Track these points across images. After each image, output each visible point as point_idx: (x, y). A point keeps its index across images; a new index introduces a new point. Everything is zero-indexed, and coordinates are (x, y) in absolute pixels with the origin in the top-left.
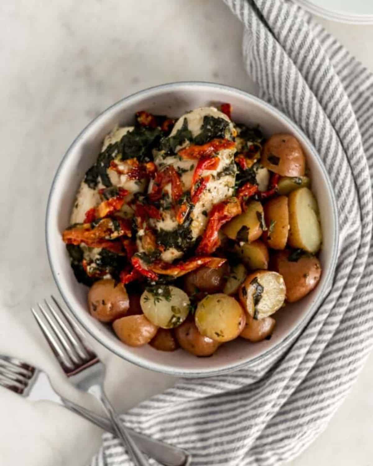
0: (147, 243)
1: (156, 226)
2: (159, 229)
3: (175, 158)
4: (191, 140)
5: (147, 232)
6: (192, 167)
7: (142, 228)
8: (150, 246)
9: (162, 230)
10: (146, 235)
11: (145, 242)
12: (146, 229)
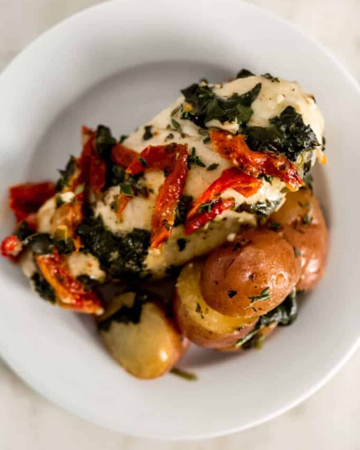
0: (63, 218)
1: (95, 205)
2: (97, 215)
3: (200, 132)
4: (243, 126)
5: (77, 202)
6: (214, 167)
7: (73, 190)
8: (64, 227)
9: (100, 218)
10: (71, 205)
11: (62, 215)
12: (78, 198)
